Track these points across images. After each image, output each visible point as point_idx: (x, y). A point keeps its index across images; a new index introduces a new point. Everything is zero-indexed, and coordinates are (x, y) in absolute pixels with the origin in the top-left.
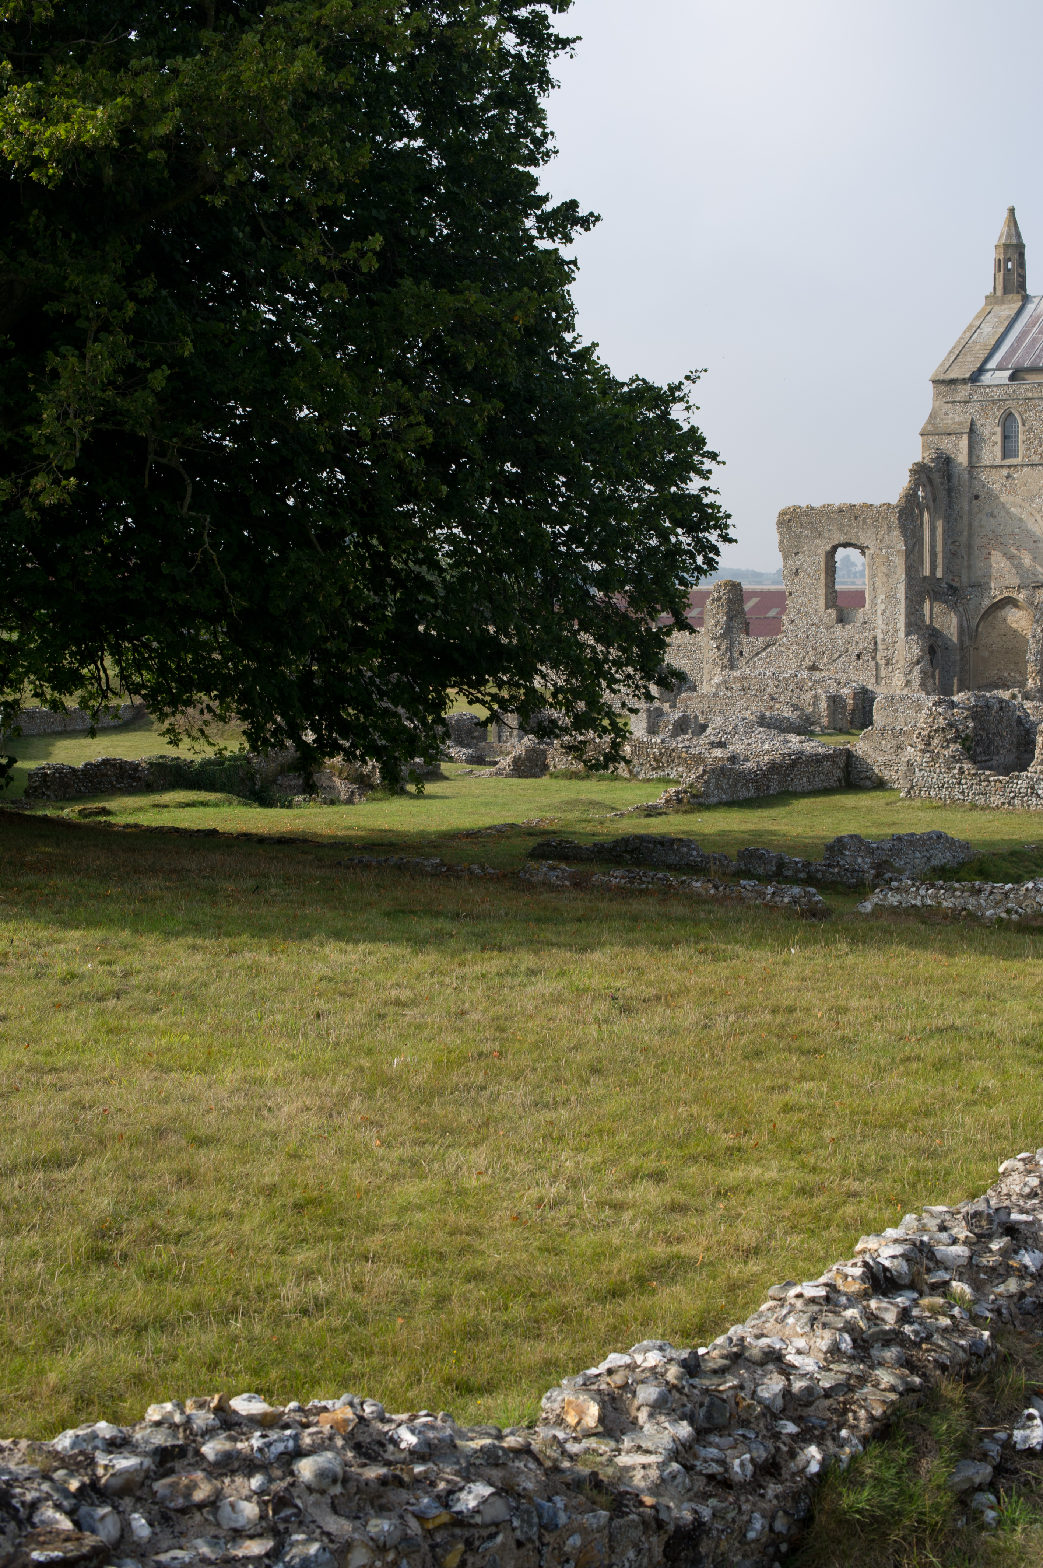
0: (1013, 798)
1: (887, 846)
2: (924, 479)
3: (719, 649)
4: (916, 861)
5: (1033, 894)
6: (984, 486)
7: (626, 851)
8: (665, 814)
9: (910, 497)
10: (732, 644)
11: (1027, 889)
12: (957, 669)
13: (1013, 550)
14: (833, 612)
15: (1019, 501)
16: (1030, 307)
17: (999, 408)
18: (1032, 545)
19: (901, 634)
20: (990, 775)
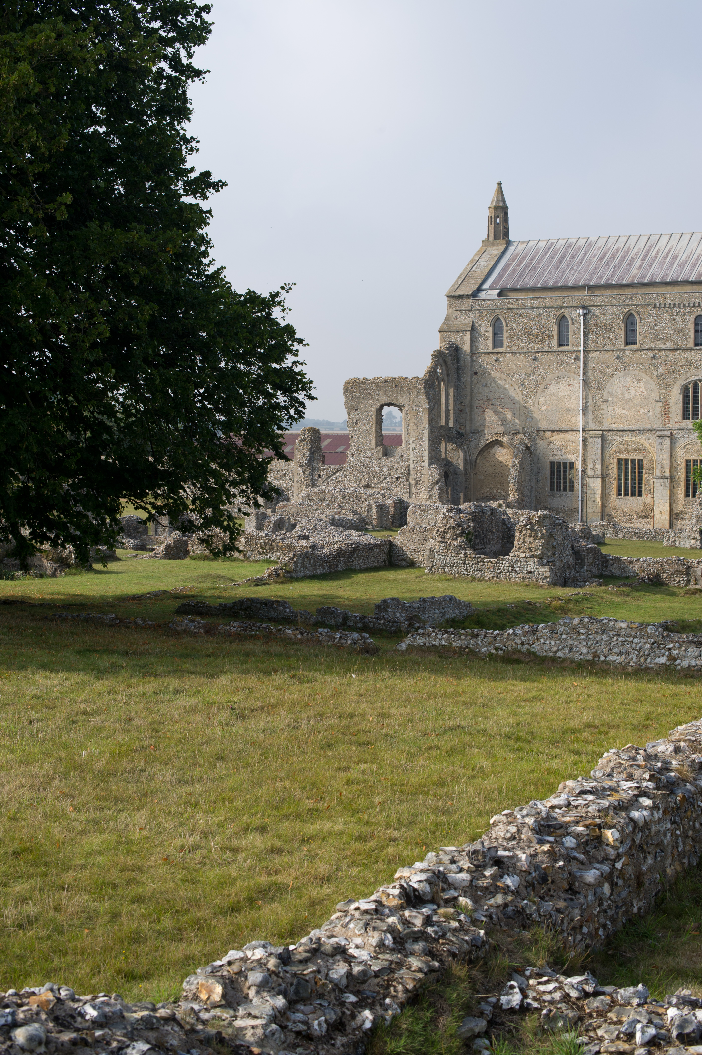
0: (500, 573)
1: (416, 605)
2: (441, 361)
3: (304, 473)
4: (436, 615)
5: (512, 637)
6: (481, 366)
7: (241, 609)
8: (268, 584)
9: (432, 373)
10: (313, 470)
11: (509, 634)
12: (463, 488)
13: (500, 409)
14: (380, 449)
15: (503, 376)
16: (511, 249)
17: (491, 315)
18: (512, 406)
19: (426, 464)
20: (485, 558)
